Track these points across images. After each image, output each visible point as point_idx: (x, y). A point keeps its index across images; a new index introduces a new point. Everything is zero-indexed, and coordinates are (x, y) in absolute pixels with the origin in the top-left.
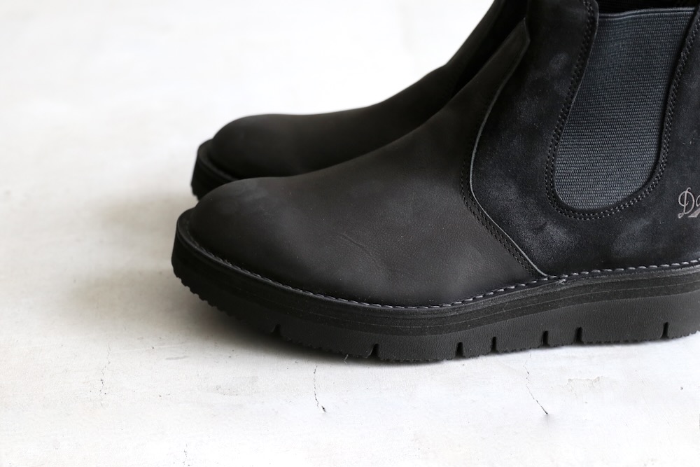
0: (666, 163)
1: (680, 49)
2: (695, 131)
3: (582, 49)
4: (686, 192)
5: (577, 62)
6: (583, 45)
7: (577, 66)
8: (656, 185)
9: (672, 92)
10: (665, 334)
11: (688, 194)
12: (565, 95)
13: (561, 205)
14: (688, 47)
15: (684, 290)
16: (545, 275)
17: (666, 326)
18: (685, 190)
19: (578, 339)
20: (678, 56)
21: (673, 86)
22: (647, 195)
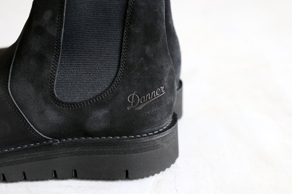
0: (122, 76)
1: (126, 9)
2: (142, 58)
3: (60, 7)
4: (134, 94)
5: (58, 15)
6: (59, 5)
7: (59, 18)
8: (114, 89)
9: (125, 34)
10: (127, 176)
11: (135, 95)
12: (56, 35)
13: (55, 99)
14: (131, 7)
15: (135, 152)
16: (51, 139)
17: (127, 172)
18: (133, 93)
19: (76, 176)
20: (126, 13)
21: (125, 31)
22: (107, 95)
